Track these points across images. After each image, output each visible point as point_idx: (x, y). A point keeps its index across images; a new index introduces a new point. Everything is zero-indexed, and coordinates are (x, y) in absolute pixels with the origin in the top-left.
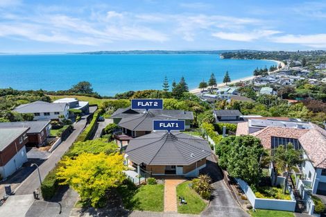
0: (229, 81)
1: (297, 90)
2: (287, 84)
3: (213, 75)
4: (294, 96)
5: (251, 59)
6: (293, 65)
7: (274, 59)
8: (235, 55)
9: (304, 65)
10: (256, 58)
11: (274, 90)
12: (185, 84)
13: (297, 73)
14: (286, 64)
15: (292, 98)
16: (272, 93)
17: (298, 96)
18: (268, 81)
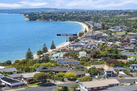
0: (55, 48)
1: (101, 52)
2: (94, 48)
3: (45, 44)
4: (100, 56)
5: (56, 20)
6: (95, 29)
7: (77, 21)
8: (40, 17)
9: (103, 28)
10: (60, 19)
11: (87, 53)
12: (31, 53)
13: (99, 38)
14: (89, 27)
15: (99, 57)
16: (86, 55)
17: (102, 56)
18: (81, 46)
